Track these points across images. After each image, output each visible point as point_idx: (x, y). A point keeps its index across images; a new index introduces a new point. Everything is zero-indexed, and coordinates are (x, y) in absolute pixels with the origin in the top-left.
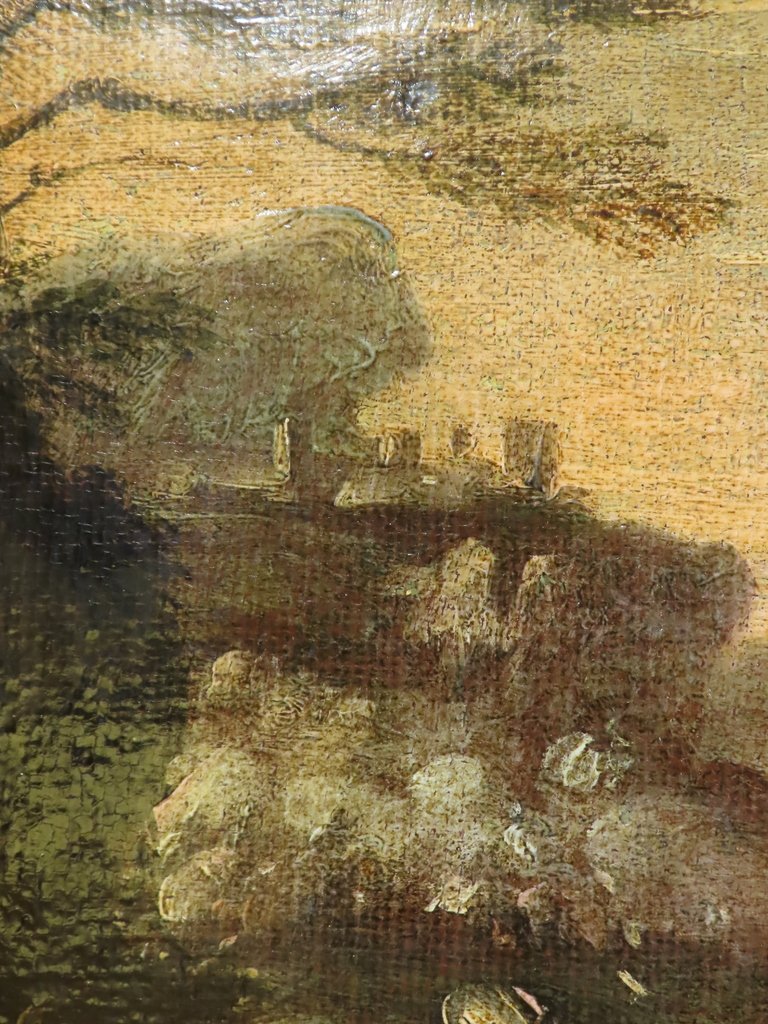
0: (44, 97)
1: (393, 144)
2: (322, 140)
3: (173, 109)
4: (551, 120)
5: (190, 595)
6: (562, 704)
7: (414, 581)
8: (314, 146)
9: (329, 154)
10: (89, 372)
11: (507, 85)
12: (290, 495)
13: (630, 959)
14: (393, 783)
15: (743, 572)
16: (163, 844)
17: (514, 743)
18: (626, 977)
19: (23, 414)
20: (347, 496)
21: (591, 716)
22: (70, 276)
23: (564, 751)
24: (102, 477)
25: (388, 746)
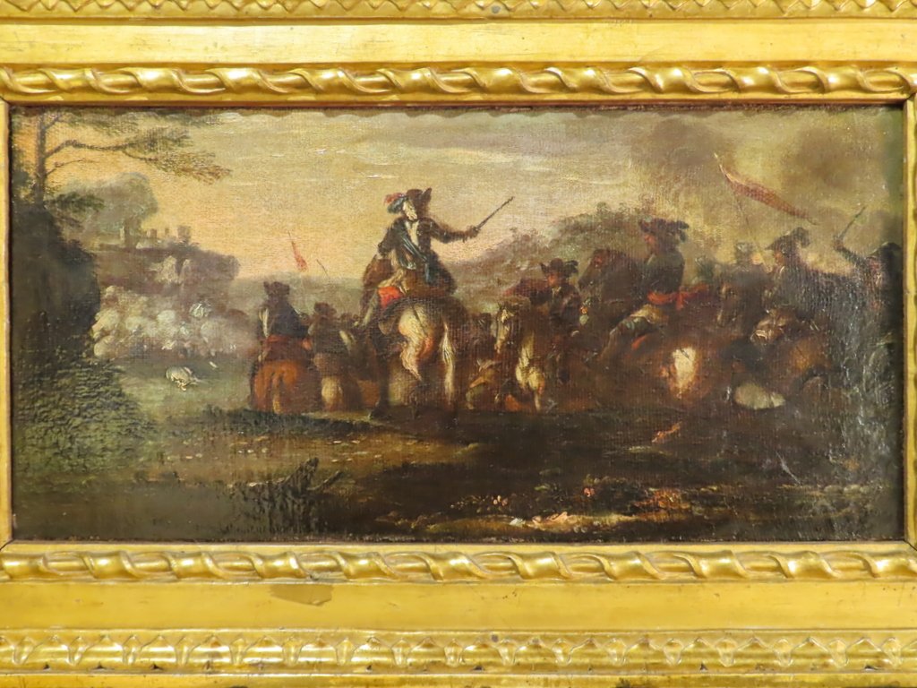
0: (58, 145)
1: (147, 157)
2: (130, 156)
3: (91, 148)
4: (186, 150)
5: (100, 272)
6: (194, 296)
7: (155, 267)
8: (127, 157)
9: (132, 159)
10: (72, 215)
11: (175, 141)
12: (124, 247)
13: (213, 359)
14: (153, 318)
15: (237, 262)
16: (96, 335)
17: (182, 306)
18: (211, 363)
19: (55, 227)
20: (140, 246)
21: (201, 298)
22: (66, 191)
23: (195, 308)
24: (76, 242)
25: (151, 309)
